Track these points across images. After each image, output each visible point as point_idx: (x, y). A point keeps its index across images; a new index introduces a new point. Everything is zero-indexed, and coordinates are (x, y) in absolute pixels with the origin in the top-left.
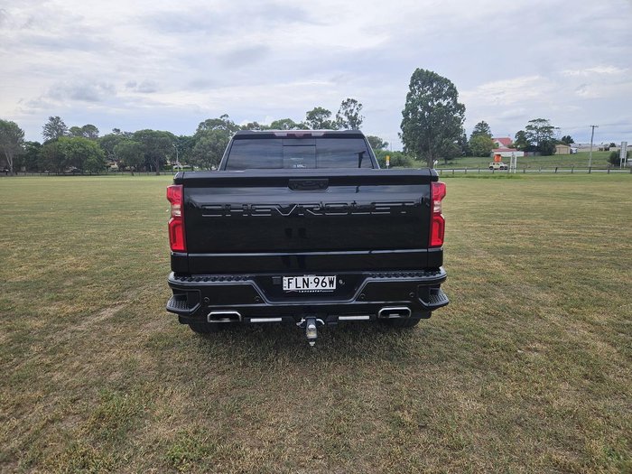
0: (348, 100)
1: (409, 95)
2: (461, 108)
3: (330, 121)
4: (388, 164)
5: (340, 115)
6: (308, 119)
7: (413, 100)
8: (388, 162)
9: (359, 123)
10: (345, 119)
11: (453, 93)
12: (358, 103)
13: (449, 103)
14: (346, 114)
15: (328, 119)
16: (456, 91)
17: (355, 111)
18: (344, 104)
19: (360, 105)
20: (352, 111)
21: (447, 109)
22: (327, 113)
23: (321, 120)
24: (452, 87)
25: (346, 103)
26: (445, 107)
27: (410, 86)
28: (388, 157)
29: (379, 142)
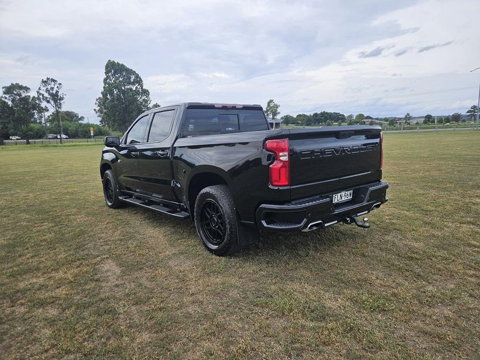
0: (48, 79)
1: (105, 80)
2: (146, 92)
3: (29, 96)
4: (92, 134)
5: (41, 92)
6: (5, 93)
7: (109, 84)
8: (92, 132)
9: (61, 99)
10: (46, 95)
11: (139, 81)
12: (58, 82)
13: (137, 88)
14: (47, 91)
15: (28, 94)
16: (141, 80)
17: (55, 89)
18: (43, 82)
19: (60, 84)
20: (52, 88)
21: (137, 92)
22: (27, 89)
23: (20, 95)
24: (137, 76)
25: (45, 82)
26: (134, 91)
27: (106, 73)
28: (92, 129)
29: (76, 116)
